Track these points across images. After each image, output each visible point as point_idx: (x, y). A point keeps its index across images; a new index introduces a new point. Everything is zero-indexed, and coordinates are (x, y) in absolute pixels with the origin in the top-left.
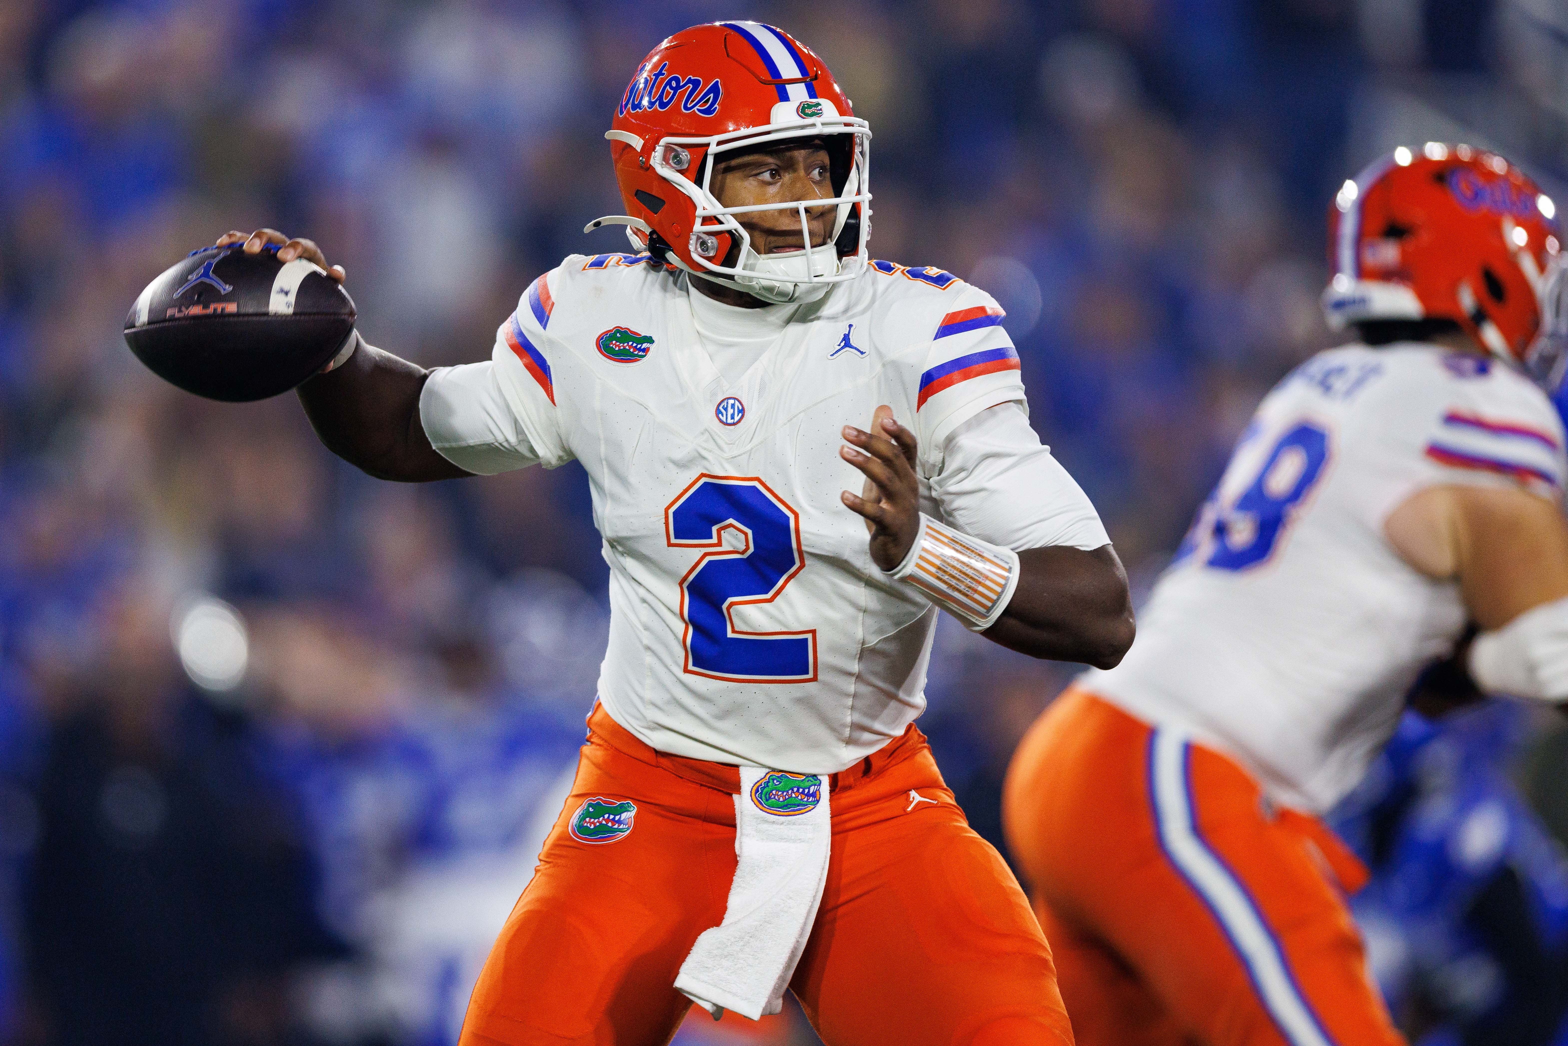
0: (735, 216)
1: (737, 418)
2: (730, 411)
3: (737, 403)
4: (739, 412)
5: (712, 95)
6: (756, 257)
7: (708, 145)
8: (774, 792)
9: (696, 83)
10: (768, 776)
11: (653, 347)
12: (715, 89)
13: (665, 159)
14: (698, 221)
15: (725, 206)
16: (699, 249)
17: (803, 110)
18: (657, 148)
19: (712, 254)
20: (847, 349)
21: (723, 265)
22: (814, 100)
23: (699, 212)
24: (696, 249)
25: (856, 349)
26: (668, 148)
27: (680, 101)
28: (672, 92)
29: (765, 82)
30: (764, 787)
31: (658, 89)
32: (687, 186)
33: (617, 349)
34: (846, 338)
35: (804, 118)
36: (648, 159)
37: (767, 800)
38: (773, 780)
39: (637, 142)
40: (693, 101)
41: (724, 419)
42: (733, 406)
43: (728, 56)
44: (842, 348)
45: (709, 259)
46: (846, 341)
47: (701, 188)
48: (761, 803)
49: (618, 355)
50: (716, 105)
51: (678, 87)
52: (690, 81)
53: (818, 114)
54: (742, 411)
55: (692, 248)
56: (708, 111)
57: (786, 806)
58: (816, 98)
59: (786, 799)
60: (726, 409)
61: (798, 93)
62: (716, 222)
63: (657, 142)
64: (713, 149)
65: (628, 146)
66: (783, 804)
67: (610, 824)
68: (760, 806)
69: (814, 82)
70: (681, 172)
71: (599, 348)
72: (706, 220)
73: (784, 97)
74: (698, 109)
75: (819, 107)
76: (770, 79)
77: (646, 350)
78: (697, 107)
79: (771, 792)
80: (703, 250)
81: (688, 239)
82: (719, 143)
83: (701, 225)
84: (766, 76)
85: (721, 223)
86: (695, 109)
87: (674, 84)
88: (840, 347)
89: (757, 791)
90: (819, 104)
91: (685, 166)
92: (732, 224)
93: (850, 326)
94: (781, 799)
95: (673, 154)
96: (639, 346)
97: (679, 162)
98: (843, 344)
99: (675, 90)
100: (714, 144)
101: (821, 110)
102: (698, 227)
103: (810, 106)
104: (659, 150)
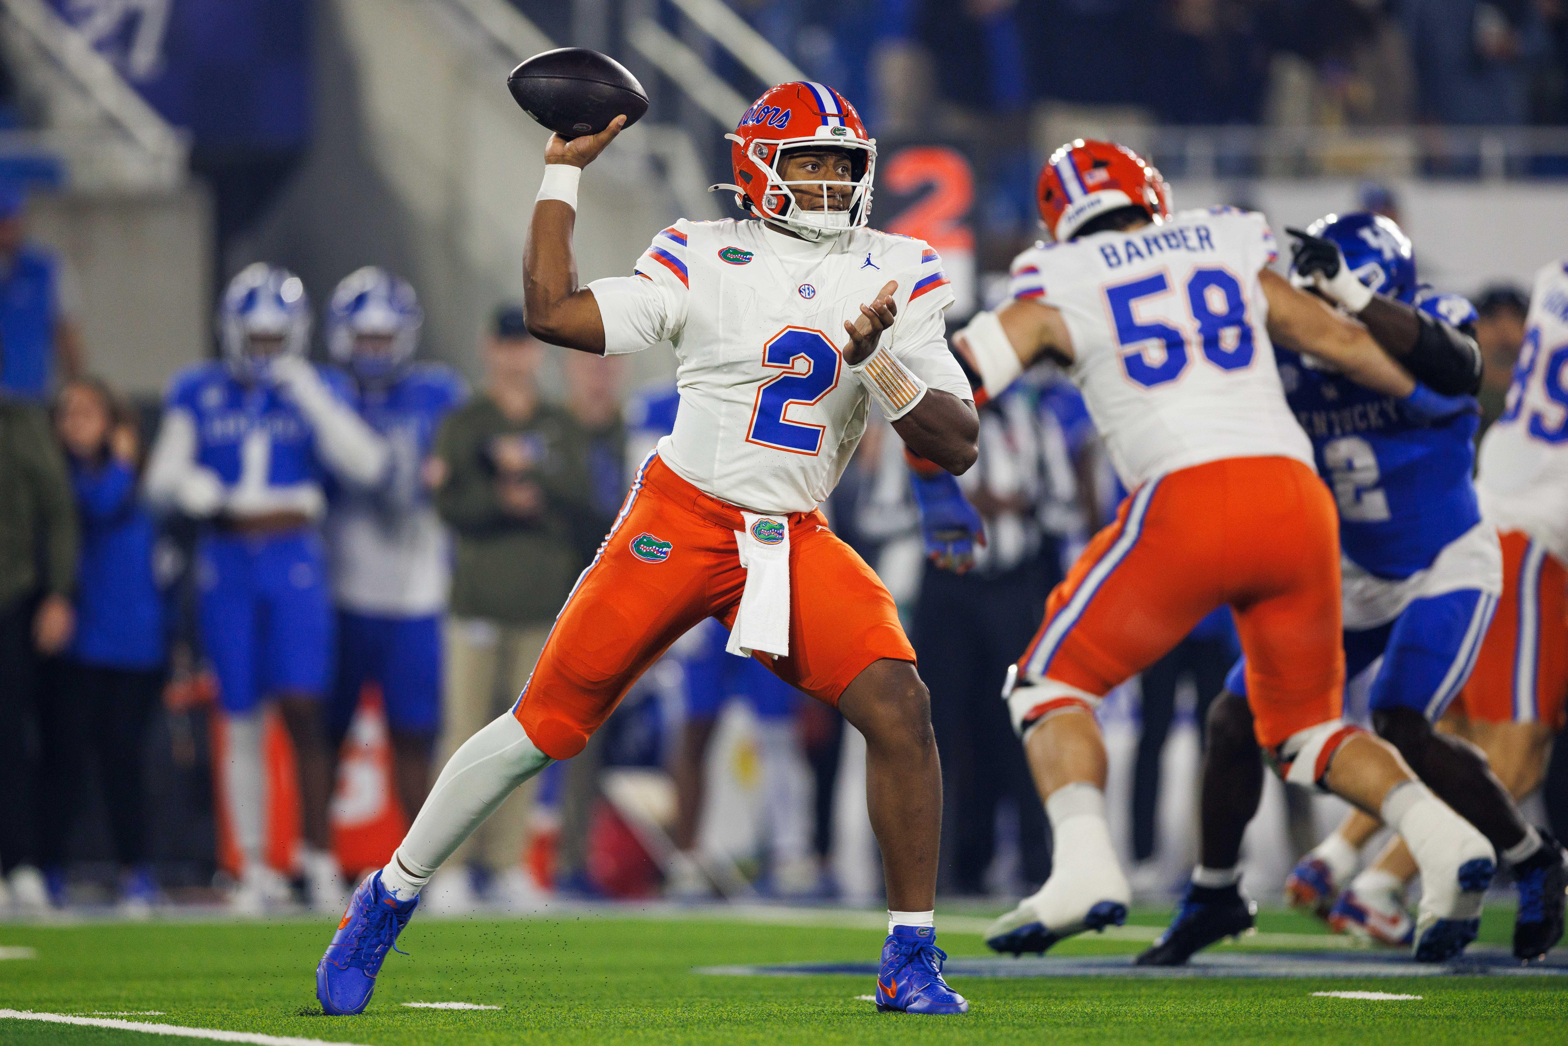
0: (788, 186)
1: (811, 295)
2: (807, 291)
3: (811, 288)
4: (812, 291)
5: (785, 118)
6: (799, 211)
7: (778, 144)
8: (763, 530)
9: (777, 110)
10: (759, 521)
11: (753, 257)
12: (787, 115)
13: (755, 152)
14: (768, 188)
15: (783, 180)
16: (767, 204)
17: (834, 131)
18: (751, 145)
19: (773, 207)
20: (869, 266)
21: (779, 214)
22: (843, 127)
23: (769, 183)
24: (765, 204)
25: (875, 266)
26: (757, 144)
27: (767, 120)
28: (764, 114)
29: (816, 114)
30: (757, 527)
31: (757, 113)
32: (763, 167)
33: (732, 258)
34: (868, 260)
35: (833, 135)
36: (746, 151)
37: (759, 535)
38: (762, 523)
39: (741, 141)
40: (774, 120)
41: (804, 295)
42: (808, 289)
43: (798, 97)
44: (867, 265)
45: (772, 210)
46: (869, 262)
47: (772, 168)
48: (756, 536)
49: (733, 261)
50: (786, 123)
51: (768, 112)
52: (775, 109)
53: (844, 134)
54: (814, 291)
55: (763, 203)
56: (781, 126)
57: (769, 538)
58: (844, 126)
59: (769, 535)
60: (804, 290)
61: (834, 122)
62: (777, 188)
63: (751, 141)
64: (781, 147)
65: (737, 143)
66: (768, 537)
67: (655, 552)
68: (756, 538)
69: (844, 118)
70: (762, 159)
71: (720, 256)
72: (773, 187)
73: (825, 123)
74: (776, 125)
75: (845, 131)
76: (819, 112)
77: (750, 259)
78: (776, 123)
79: (761, 530)
80: (769, 204)
81: (762, 198)
82: (784, 144)
83: (770, 190)
84: (817, 110)
85: (780, 189)
86: (774, 124)
87: (766, 110)
88: (865, 264)
89: (754, 529)
90: (844, 130)
91: (765, 156)
92: (786, 191)
93: (870, 254)
94: (766, 535)
95: (759, 148)
96: (745, 257)
97: (762, 153)
98: (867, 263)
99: (766, 113)
100: (781, 144)
101: (845, 133)
102: (768, 191)
103: (839, 130)
104: (752, 146)
